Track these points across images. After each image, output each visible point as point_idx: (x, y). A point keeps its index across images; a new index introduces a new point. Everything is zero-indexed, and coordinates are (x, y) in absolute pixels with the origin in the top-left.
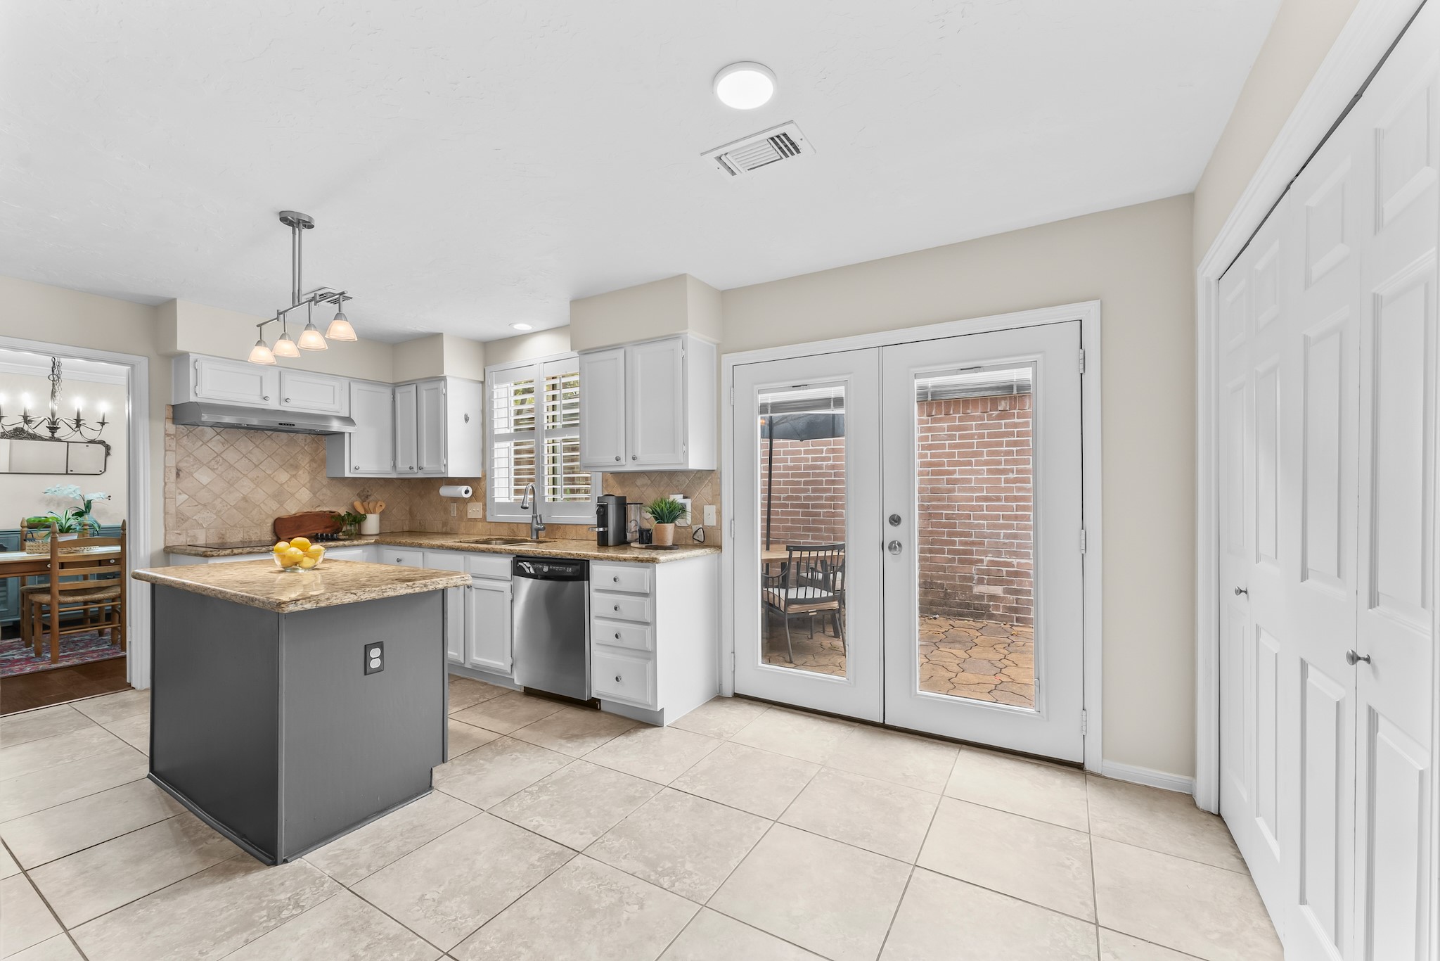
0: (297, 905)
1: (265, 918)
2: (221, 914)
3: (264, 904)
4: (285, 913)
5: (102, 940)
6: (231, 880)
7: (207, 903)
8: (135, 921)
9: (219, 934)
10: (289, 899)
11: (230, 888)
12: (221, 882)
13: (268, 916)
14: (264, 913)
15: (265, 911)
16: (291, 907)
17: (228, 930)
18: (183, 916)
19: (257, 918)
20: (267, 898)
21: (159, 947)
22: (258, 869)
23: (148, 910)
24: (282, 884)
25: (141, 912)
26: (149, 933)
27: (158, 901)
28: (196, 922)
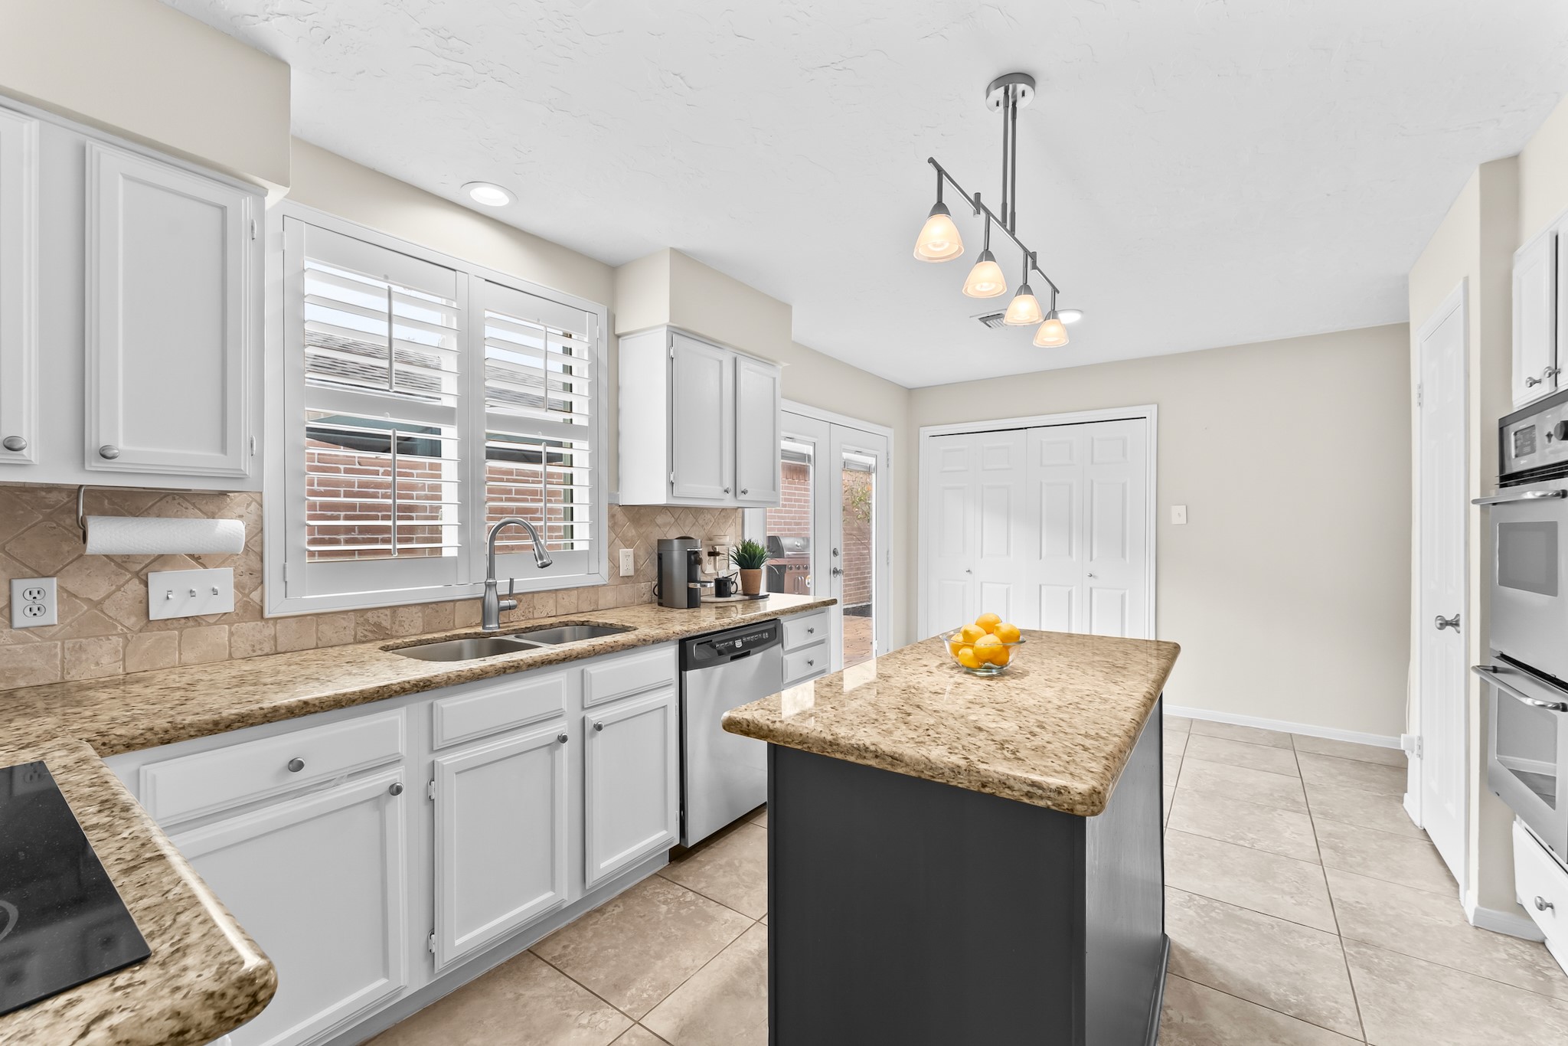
0: (1191, 899)
1: (1217, 911)
2: (1239, 939)
3: (1206, 919)
4: (1203, 902)
5: (1336, 1002)
6: (1205, 959)
7: (1239, 957)
8: (1302, 994)
9: (1252, 928)
10: (1189, 908)
11: (1213, 952)
12: (1214, 963)
13: (1213, 910)
14: (1213, 914)
15: (1211, 914)
16: (1195, 902)
17: (1245, 926)
18: (1264, 963)
19: (1221, 915)
20: (1200, 921)
21: (1297, 956)
22: (1178, 947)
23: (1286, 995)
24: (1180, 920)
25: (1293, 999)
26: (1297, 973)
27: (1273, 996)
28: (1259, 949)
